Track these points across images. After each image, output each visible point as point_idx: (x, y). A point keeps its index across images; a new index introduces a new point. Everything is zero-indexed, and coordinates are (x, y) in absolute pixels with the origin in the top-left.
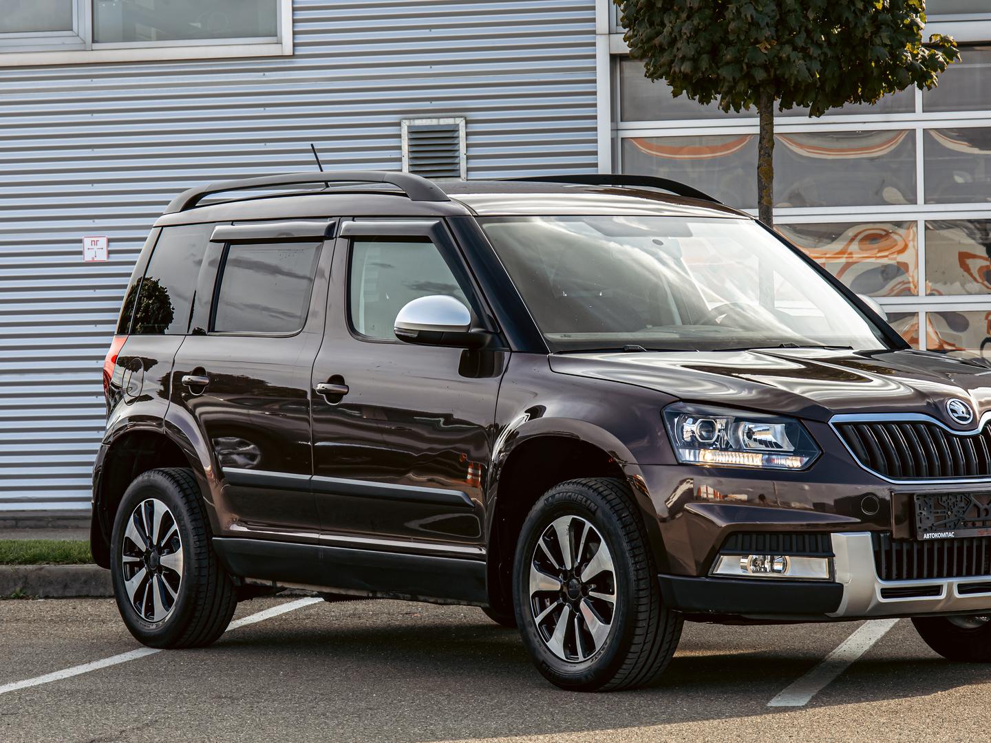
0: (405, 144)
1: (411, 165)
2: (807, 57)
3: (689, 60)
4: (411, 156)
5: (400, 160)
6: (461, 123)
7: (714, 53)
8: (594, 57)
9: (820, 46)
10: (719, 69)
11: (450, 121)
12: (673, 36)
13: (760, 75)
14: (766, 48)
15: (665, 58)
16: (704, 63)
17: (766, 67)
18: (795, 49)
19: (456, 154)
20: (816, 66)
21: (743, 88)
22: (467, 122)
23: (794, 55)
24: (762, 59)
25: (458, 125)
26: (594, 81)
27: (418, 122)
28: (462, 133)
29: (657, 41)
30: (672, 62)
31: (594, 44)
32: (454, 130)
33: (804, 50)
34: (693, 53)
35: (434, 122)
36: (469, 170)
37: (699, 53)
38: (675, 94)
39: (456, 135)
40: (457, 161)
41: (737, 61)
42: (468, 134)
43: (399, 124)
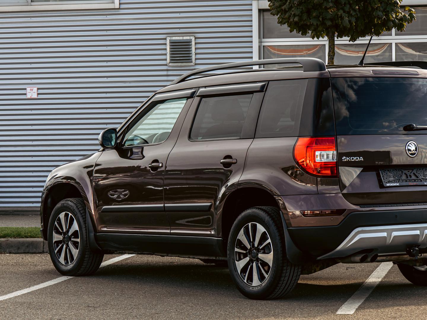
0: (168, 47)
1: (171, 57)
2: (350, 15)
3: (297, 16)
4: (171, 53)
5: (166, 55)
6: (193, 38)
7: (309, 12)
8: (251, 10)
9: (355, 10)
10: (310, 19)
11: (188, 38)
12: (290, 5)
13: (329, 23)
14: (331, 11)
15: (287, 15)
16: (305, 17)
17: (332, 20)
18: (344, 12)
19: (191, 52)
20: (353, 20)
21: (321, 29)
22: (196, 38)
23: (343, 15)
24: (329, 17)
25: (192, 39)
26: (251, 21)
27: (174, 38)
28: (193, 43)
29: (283, 8)
30: (290, 16)
31: (251, 5)
32: (190, 42)
33: (348, 13)
34: (299, 13)
35: (181, 38)
36: (196, 59)
37: (302, 12)
38: (291, 31)
39: (190, 44)
40: (191, 55)
41: (317, 17)
42: (196, 43)
43: (165, 39)
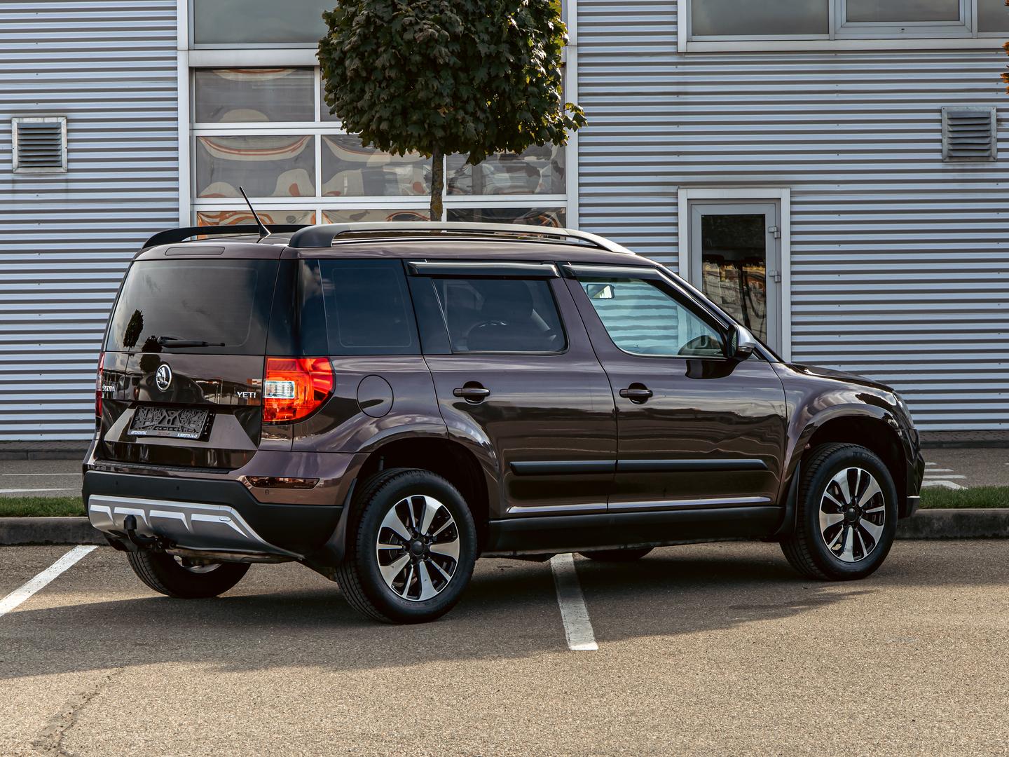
0: (15, 138)
1: (20, 156)
2: (476, 120)
3: (385, 120)
4: (20, 149)
5: (10, 151)
6: (63, 121)
7: (404, 113)
8: (175, 69)
9: (484, 111)
10: (407, 126)
11: (54, 120)
12: (373, 100)
13: (440, 133)
14: (444, 113)
15: (365, 119)
16: (398, 121)
17: (444, 127)
18: (466, 113)
19: (59, 148)
20: (481, 127)
21: (426, 143)
22: (68, 121)
23: (468, 118)
24: (441, 122)
25: (60, 123)
26: (176, 89)
27: (26, 120)
28: (64, 131)
30: (371, 120)
31: (175, 58)
32: (57, 127)
33: (473, 114)
34: (388, 115)
35: (40, 120)
36: (69, 161)
37: (393, 114)
38: (364, 145)
39: (58, 132)
40: (59, 153)
41: (420, 123)
42: (68, 131)
43: (10, 122)
